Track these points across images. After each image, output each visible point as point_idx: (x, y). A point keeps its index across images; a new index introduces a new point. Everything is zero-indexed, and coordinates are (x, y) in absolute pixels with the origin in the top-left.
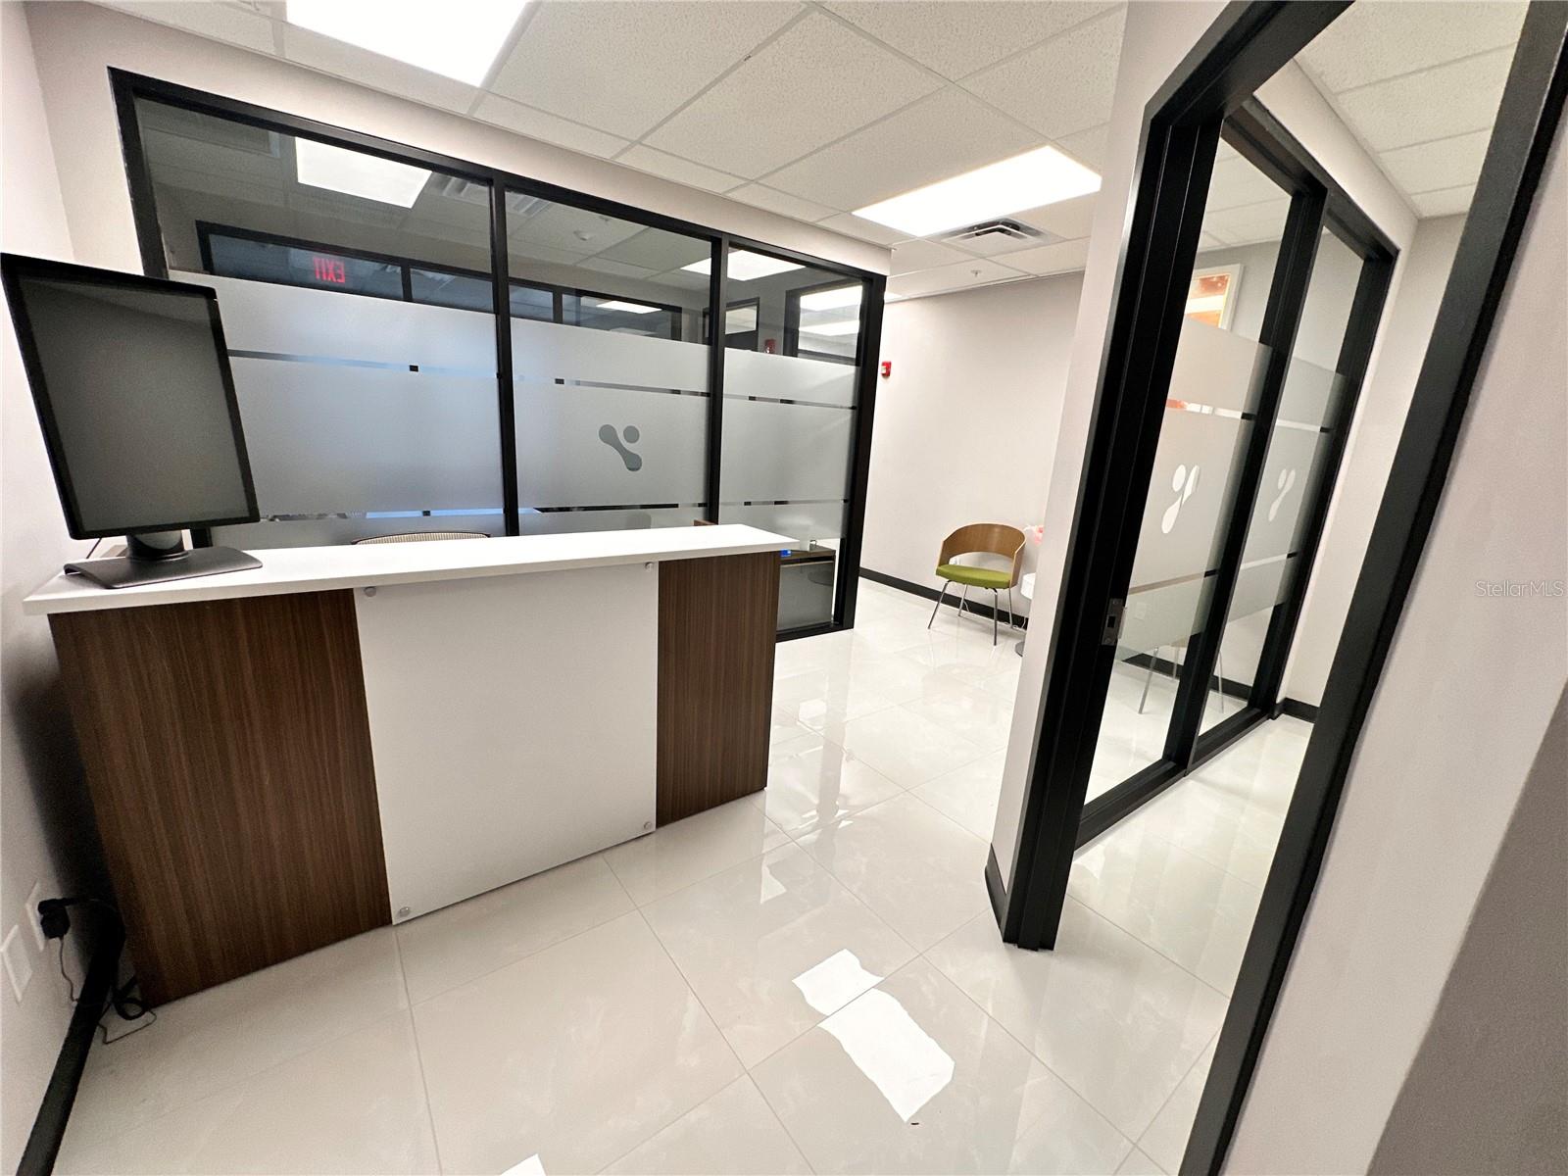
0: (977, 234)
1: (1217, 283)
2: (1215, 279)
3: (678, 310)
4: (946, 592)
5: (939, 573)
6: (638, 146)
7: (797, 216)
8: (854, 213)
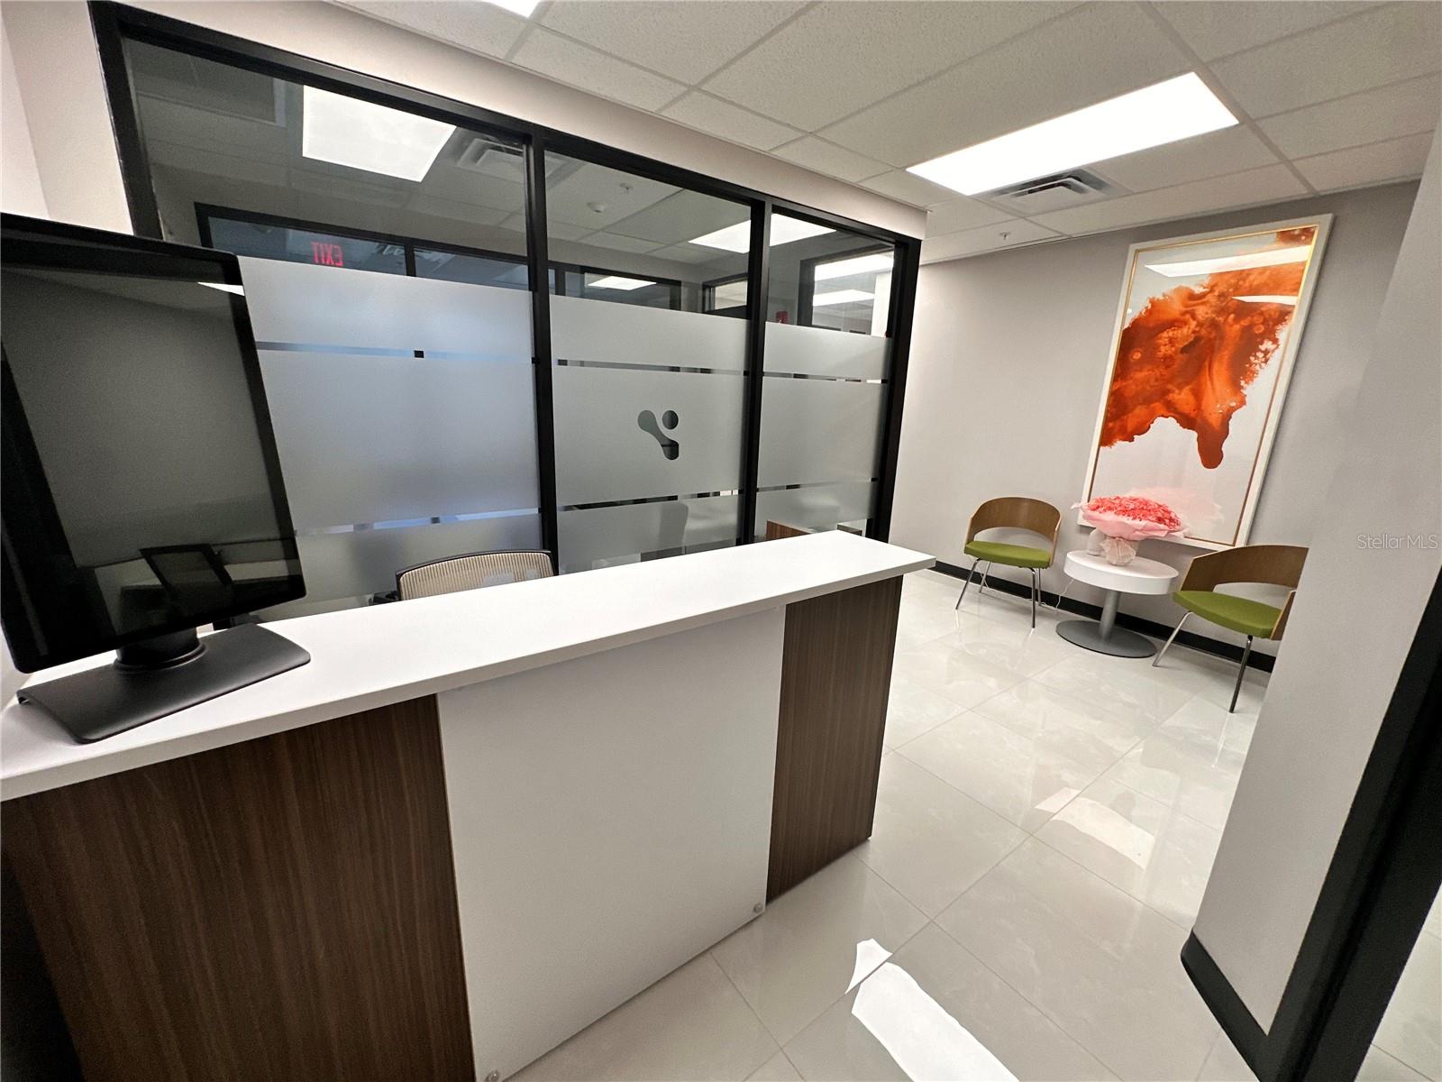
0: (1030, 192)
1: (1299, 235)
2: (1296, 233)
3: (678, 283)
4: (976, 570)
5: (967, 551)
6: (695, 93)
7: (841, 175)
8: (909, 170)
